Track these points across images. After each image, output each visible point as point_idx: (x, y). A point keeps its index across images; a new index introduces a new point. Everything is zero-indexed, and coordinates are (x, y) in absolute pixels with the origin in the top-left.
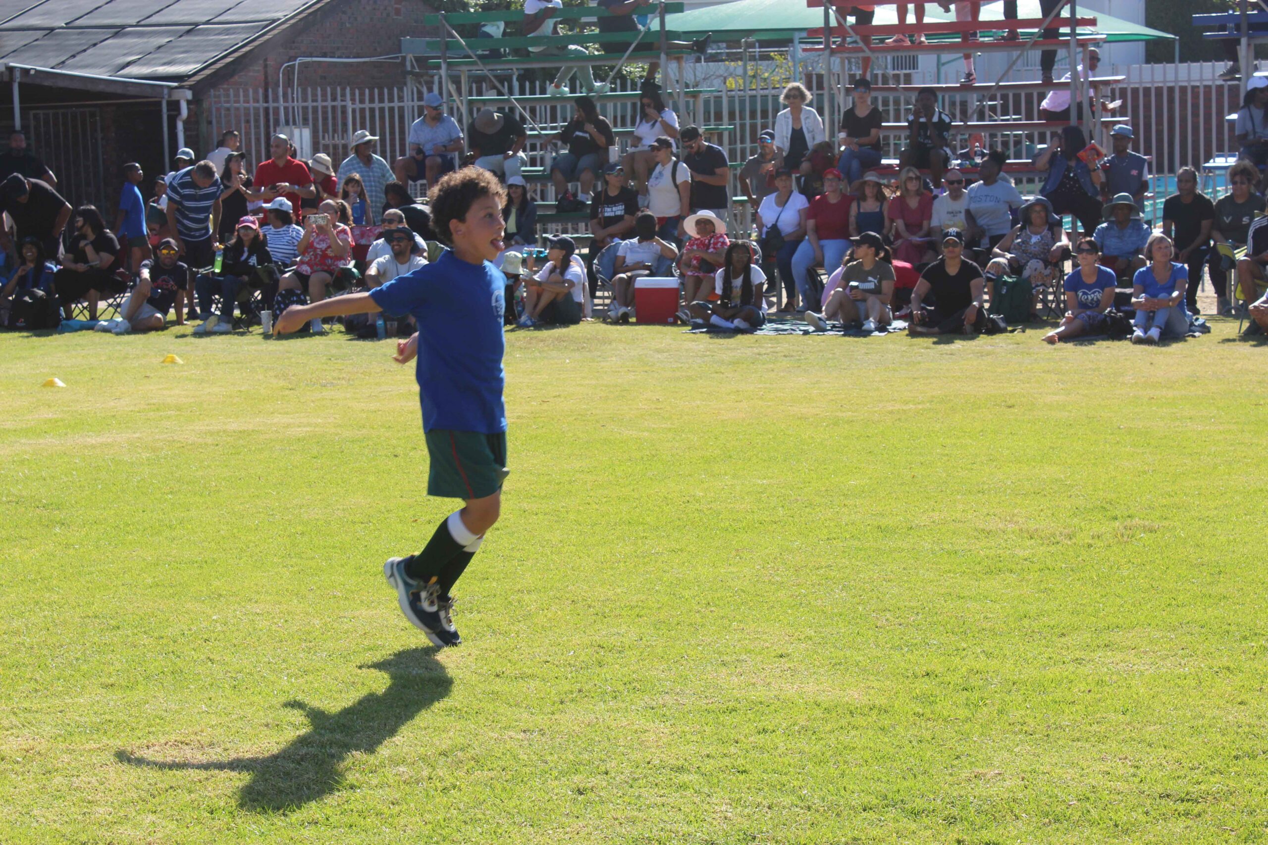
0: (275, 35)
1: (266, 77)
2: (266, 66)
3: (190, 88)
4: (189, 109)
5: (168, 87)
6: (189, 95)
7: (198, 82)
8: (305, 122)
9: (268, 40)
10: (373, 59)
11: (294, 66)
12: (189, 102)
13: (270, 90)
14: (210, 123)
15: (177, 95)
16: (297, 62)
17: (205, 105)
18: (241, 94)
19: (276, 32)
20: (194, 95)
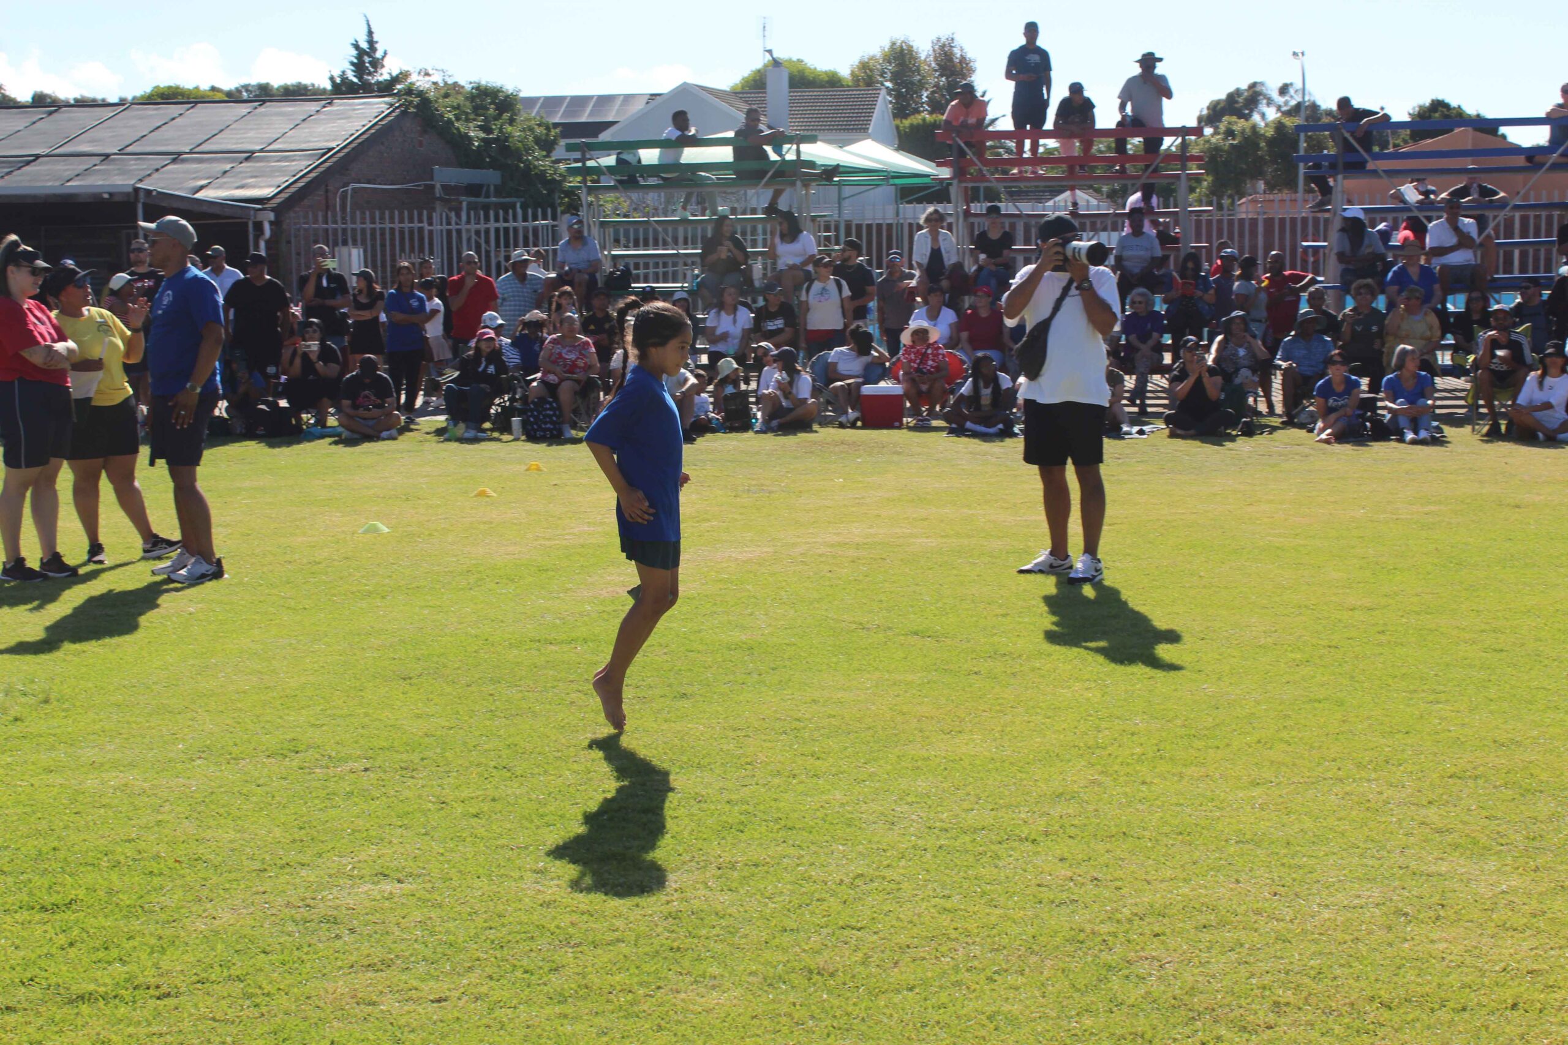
0: (335, 163)
1: (327, 202)
2: (327, 191)
3: (273, 210)
4: (271, 230)
5: (254, 208)
6: (272, 216)
7: (280, 204)
8: (355, 244)
9: (329, 168)
10: (404, 186)
11: (346, 192)
12: (271, 223)
13: (330, 213)
14: (289, 242)
15: (261, 217)
16: (352, 186)
17: (285, 226)
18: (310, 215)
19: (334, 160)
20: (276, 217)
